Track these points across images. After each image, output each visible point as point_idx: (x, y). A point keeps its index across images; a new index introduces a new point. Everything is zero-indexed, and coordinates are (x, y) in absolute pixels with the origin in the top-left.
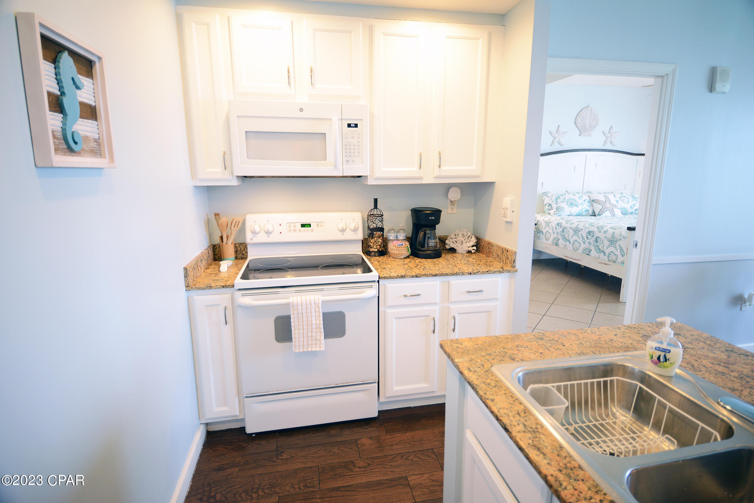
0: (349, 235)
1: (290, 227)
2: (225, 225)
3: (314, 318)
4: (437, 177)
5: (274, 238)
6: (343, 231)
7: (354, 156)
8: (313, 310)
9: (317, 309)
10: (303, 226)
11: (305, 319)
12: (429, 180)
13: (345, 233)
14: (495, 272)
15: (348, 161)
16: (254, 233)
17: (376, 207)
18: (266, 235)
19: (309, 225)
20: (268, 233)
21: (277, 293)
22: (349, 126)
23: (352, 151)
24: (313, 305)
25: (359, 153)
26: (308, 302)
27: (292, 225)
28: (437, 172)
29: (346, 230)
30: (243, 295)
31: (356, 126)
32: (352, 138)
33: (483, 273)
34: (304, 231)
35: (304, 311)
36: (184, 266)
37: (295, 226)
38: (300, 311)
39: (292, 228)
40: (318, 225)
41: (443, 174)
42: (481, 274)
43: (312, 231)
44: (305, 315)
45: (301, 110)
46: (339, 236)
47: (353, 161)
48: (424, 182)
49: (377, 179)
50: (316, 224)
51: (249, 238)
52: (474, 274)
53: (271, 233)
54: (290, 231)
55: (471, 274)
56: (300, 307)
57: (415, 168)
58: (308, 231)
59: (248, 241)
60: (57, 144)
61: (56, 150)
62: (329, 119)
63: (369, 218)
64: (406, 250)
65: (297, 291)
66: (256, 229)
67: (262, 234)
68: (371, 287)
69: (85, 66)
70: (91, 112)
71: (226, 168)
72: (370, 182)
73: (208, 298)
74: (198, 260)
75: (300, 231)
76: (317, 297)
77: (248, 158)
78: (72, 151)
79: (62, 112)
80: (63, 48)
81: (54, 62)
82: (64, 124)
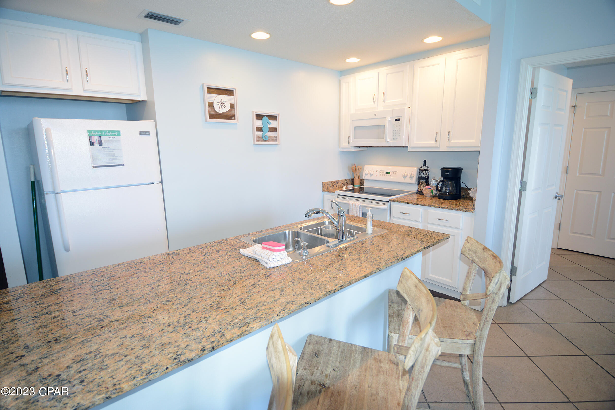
0: (408, 180)
1: (381, 173)
2: (355, 169)
3: (356, 212)
4: (447, 147)
5: (373, 178)
6: (405, 177)
7: (397, 136)
8: (356, 209)
9: (357, 208)
10: (387, 173)
11: (353, 212)
12: (443, 148)
13: (406, 179)
15: (394, 138)
16: (366, 174)
17: (425, 165)
19: (390, 173)
20: (371, 175)
21: (348, 199)
22: (396, 120)
23: (396, 133)
24: (356, 206)
25: (399, 134)
27: (382, 172)
28: (447, 143)
29: (406, 177)
30: (338, 197)
31: (399, 120)
32: (397, 126)
33: (448, 209)
34: (387, 175)
35: (353, 208)
37: (383, 173)
38: (351, 208)
39: (382, 174)
40: (393, 173)
41: (451, 145)
42: (446, 209)
43: (390, 176)
44: (353, 210)
45: (375, 115)
46: (402, 180)
47: (396, 138)
48: (441, 149)
49: (412, 148)
50: (393, 172)
51: (364, 177)
52: (442, 208)
54: (380, 175)
55: (439, 207)
56: (352, 206)
57: (434, 142)
58: (388, 175)
59: (363, 178)
60: (259, 139)
61: (258, 141)
62: (386, 118)
63: (420, 171)
64: (432, 193)
65: (355, 200)
66: (367, 172)
67: (369, 175)
68: (385, 204)
69: (273, 118)
70: (275, 129)
71: (349, 143)
72: (410, 149)
73: (328, 196)
74: (334, 182)
75: (385, 175)
76: (359, 203)
77: (355, 138)
78: (265, 140)
79: (263, 131)
80: (264, 115)
81: (262, 119)
82: (262, 134)
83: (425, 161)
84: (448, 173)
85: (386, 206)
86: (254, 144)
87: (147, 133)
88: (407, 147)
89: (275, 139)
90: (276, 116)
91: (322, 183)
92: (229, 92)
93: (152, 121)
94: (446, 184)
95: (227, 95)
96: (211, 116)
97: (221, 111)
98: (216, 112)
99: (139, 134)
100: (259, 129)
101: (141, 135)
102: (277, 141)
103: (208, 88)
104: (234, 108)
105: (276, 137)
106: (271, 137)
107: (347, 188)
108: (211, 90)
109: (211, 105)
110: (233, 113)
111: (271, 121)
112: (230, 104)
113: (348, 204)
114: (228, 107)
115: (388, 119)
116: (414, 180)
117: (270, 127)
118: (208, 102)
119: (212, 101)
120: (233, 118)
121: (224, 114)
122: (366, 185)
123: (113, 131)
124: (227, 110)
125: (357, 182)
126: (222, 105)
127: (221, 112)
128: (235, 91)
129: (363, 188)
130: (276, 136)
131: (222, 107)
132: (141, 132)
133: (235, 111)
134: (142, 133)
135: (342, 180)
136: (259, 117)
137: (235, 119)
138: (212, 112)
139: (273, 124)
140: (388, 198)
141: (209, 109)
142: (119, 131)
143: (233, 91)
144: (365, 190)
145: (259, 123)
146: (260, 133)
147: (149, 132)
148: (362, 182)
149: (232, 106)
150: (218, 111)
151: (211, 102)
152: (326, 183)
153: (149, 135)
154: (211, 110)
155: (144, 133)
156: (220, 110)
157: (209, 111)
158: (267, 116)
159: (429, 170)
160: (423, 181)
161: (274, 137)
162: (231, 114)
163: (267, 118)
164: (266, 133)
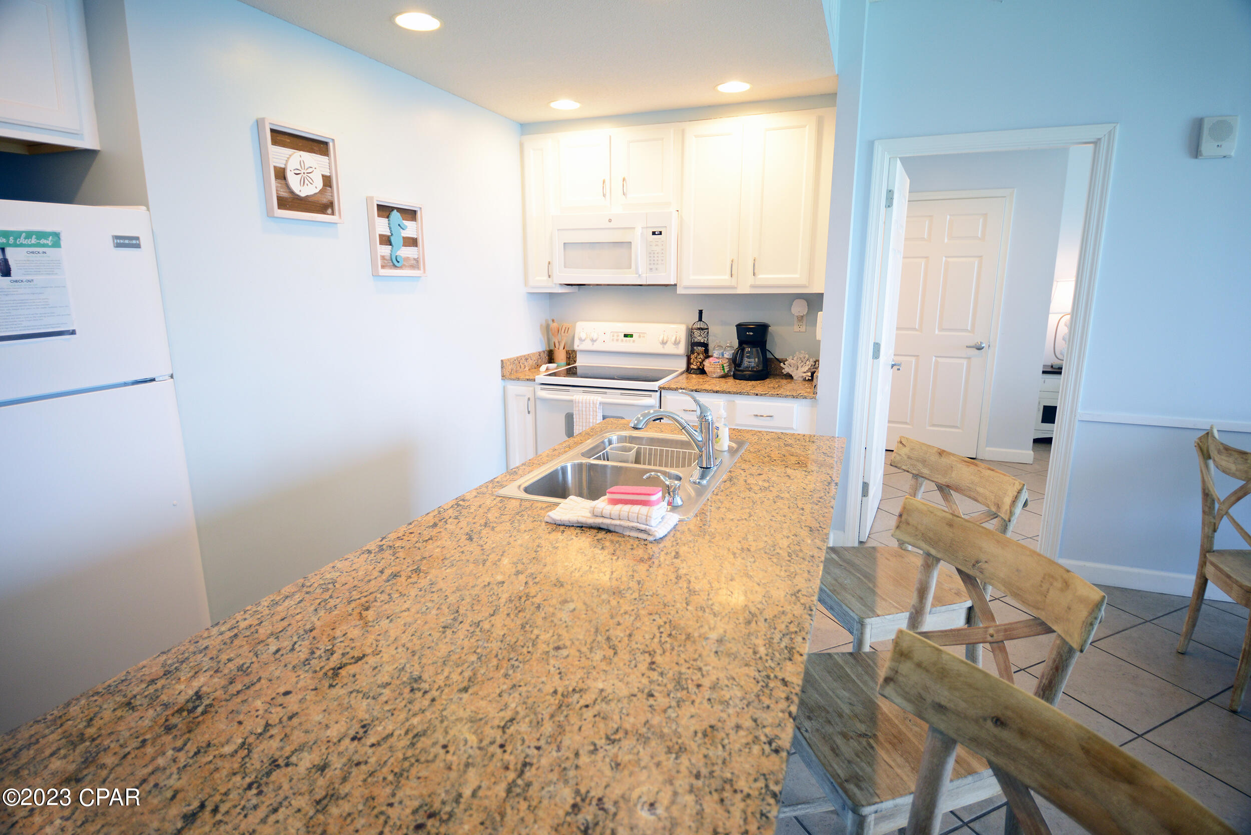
0: (670, 349)
1: (613, 336)
2: (556, 331)
3: (591, 417)
4: (753, 286)
5: (597, 347)
6: (664, 343)
7: (657, 264)
8: (591, 409)
10: (626, 336)
11: (584, 416)
12: (744, 288)
13: (665, 346)
14: (786, 396)
15: (651, 269)
16: (581, 340)
17: (700, 319)
18: (591, 343)
19: (631, 336)
20: (593, 341)
21: (568, 391)
22: (654, 233)
23: (656, 259)
24: (592, 405)
25: (662, 260)
26: (588, 402)
27: (616, 334)
28: (751, 280)
29: (666, 342)
30: (542, 389)
31: (660, 233)
32: (656, 245)
33: (772, 395)
34: (626, 341)
35: (584, 409)
36: (503, 359)
37: (618, 336)
38: (581, 408)
39: (615, 338)
40: (640, 336)
41: (758, 283)
42: (770, 396)
43: (634, 341)
44: (584, 413)
45: (610, 221)
46: (660, 349)
47: (657, 269)
48: (739, 291)
49: (686, 288)
50: (638, 334)
51: (577, 346)
52: (761, 395)
53: (596, 341)
54: (613, 340)
55: (757, 395)
56: (580, 405)
57: (727, 277)
58: (630, 341)
59: (576, 348)
61: (383, 267)
62: (634, 228)
63: (690, 332)
64: (724, 369)
65: (584, 392)
66: (583, 336)
67: (588, 342)
68: (650, 396)
69: (410, 214)
70: (412, 242)
71: (549, 276)
72: (680, 291)
73: (516, 389)
74: (521, 357)
75: (622, 341)
76: (597, 398)
77: (565, 267)
78: (396, 266)
79: (391, 245)
80: (393, 209)
81: (388, 217)
82: (391, 251)
83: (701, 312)
84: (751, 333)
85: (653, 400)
86: (376, 275)
87: (134, 242)
88: (675, 285)
89: (416, 264)
90: (415, 212)
91: (502, 361)
92: (319, 146)
93: (144, 208)
94: (748, 352)
95: (314, 153)
96: (283, 203)
97: (304, 191)
98: (292, 192)
99: (110, 243)
100: (386, 240)
101: (118, 246)
102: (418, 268)
103: (272, 131)
104: (331, 187)
105: (417, 260)
106: (407, 259)
107: (547, 369)
108: (280, 137)
109: (281, 174)
110: (330, 198)
111: (406, 223)
112: (323, 176)
113: (572, 401)
114: (319, 184)
115: (638, 231)
116: (682, 349)
117: (405, 236)
118: (275, 167)
119: (283, 166)
120: (329, 211)
121: (310, 199)
122: (581, 362)
123: (42, 235)
124: (317, 191)
125: (561, 356)
126: (305, 175)
127: (303, 194)
128: (331, 144)
129: (576, 367)
130: (416, 257)
131: (306, 182)
132: (117, 237)
133: (332, 192)
134: (122, 241)
135: (533, 354)
136: (385, 210)
137: (333, 214)
138: (284, 194)
139: (410, 229)
140: (655, 385)
141: (279, 185)
142: (57, 235)
143: (326, 144)
144: (579, 371)
145: (382, 226)
146: (385, 250)
147: (137, 238)
148: (571, 356)
149: (327, 181)
150: (297, 192)
151: (281, 168)
152: (508, 360)
153: (138, 246)
154: (281, 187)
155: (127, 242)
156: (302, 188)
157: (277, 190)
158: (401, 210)
159: (707, 329)
160: (700, 348)
161: (415, 259)
162: (324, 200)
163: (398, 214)
164: (399, 249)
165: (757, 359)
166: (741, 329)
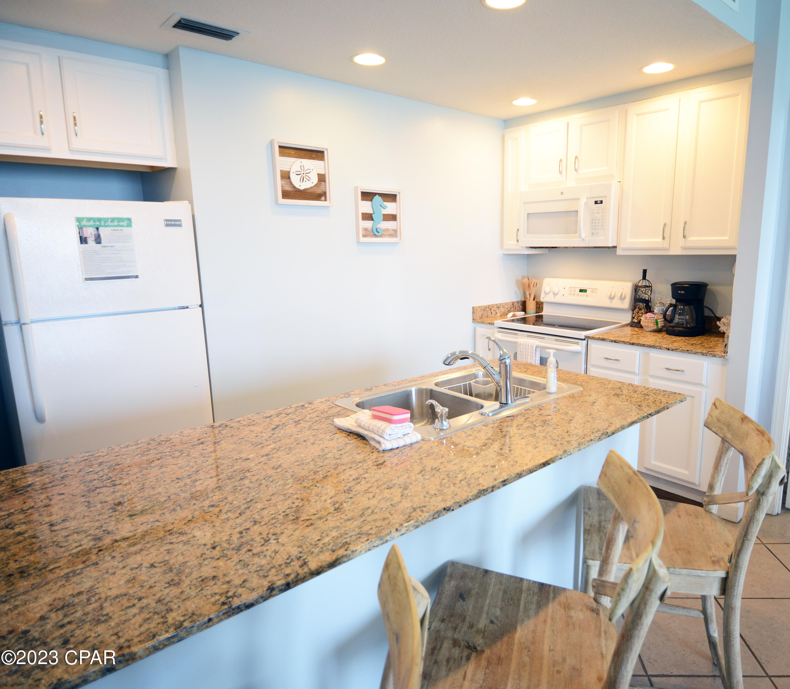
0: (616, 304)
1: (571, 291)
2: (527, 285)
3: (529, 357)
4: (684, 248)
5: (558, 299)
6: (611, 298)
7: (598, 229)
8: (530, 351)
9: (532, 351)
10: (581, 291)
11: (525, 356)
12: (676, 251)
13: (613, 301)
14: (696, 353)
15: (593, 233)
16: (546, 294)
17: (644, 278)
18: (553, 296)
19: (585, 291)
20: (555, 294)
21: (516, 334)
22: (596, 202)
23: (597, 224)
24: (530, 347)
25: (602, 226)
26: (527, 344)
27: (573, 289)
28: (682, 242)
29: (614, 298)
30: (499, 332)
31: (601, 202)
32: (597, 213)
33: (683, 351)
34: (581, 295)
35: (524, 350)
36: (474, 306)
37: (575, 291)
38: (522, 349)
39: (573, 292)
40: (592, 292)
41: (688, 245)
42: (680, 351)
43: (587, 296)
44: (524, 353)
45: (562, 193)
46: (607, 304)
47: (597, 233)
48: (672, 253)
49: (625, 249)
50: (591, 290)
51: (543, 299)
52: (673, 350)
53: (557, 294)
54: (570, 294)
55: (668, 349)
56: (522, 346)
57: (660, 239)
58: (584, 295)
59: (542, 300)
60: (368, 233)
61: (364, 236)
62: (579, 199)
63: (636, 288)
64: (657, 324)
65: (528, 336)
66: (547, 289)
67: (551, 295)
68: (578, 343)
69: (392, 197)
70: (393, 218)
71: (518, 241)
72: (619, 252)
73: (483, 330)
74: (493, 306)
75: (578, 295)
76: (535, 342)
77: (528, 233)
78: (376, 236)
79: (373, 220)
80: (375, 194)
81: (371, 200)
82: (373, 225)
83: (645, 272)
84: (683, 292)
85: (580, 347)
86: (358, 242)
87: (177, 223)
88: (615, 247)
89: (394, 233)
90: (395, 196)
91: (473, 308)
92: (317, 154)
93: (187, 202)
94: (680, 309)
95: (313, 159)
96: (286, 195)
97: (302, 186)
98: (294, 187)
99: (163, 224)
100: (368, 217)
101: (167, 225)
102: (396, 236)
103: (280, 147)
104: (325, 181)
105: (395, 231)
106: (387, 230)
107: (514, 316)
108: (287, 151)
109: (286, 176)
110: (323, 189)
111: (386, 204)
112: (318, 174)
113: (516, 343)
114: (315, 180)
115: (583, 200)
116: (627, 304)
117: (386, 213)
118: (281, 171)
119: (288, 170)
120: (323, 198)
121: (308, 191)
122: (546, 312)
123: (120, 220)
124: (313, 185)
125: (531, 306)
126: (304, 175)
127: (302, 188)
128: (326, 153)
129: (542, 316)
130: (395, 228)
131: (305, 179)
132: (166, 220)
133: (325, 185)
134: (169, 223)
135: (506, 304)
136: (368, 195)
137: (326, 200)
138: (288, 188)
139: (390, 208)
140: (582, 334)
141: (283, 182)
142: (129, 220)
143: (323, 152)
144: (545, 319)
145: (366, 207)
146: (368, 224)
147: (180, 221)
148: (539, 306)
149: (322, 178)
150: (298, 187)
151: (287, 171)
152: (479, 307)
153: (180, 225)
154: (286, 184)
155: (173, 223)
156: (301, 184)
157: (282, 186)
158: (381, 195)
159: (651, 287)
160: (641, 304)
161: (393, 230)
162: (319, 191)
163: (380, 198)
164: (379, 223)
165: (687, 317)
166: (676, 287)
